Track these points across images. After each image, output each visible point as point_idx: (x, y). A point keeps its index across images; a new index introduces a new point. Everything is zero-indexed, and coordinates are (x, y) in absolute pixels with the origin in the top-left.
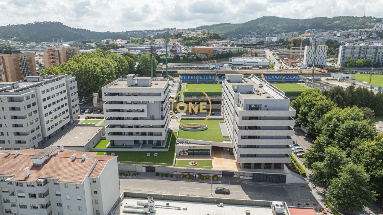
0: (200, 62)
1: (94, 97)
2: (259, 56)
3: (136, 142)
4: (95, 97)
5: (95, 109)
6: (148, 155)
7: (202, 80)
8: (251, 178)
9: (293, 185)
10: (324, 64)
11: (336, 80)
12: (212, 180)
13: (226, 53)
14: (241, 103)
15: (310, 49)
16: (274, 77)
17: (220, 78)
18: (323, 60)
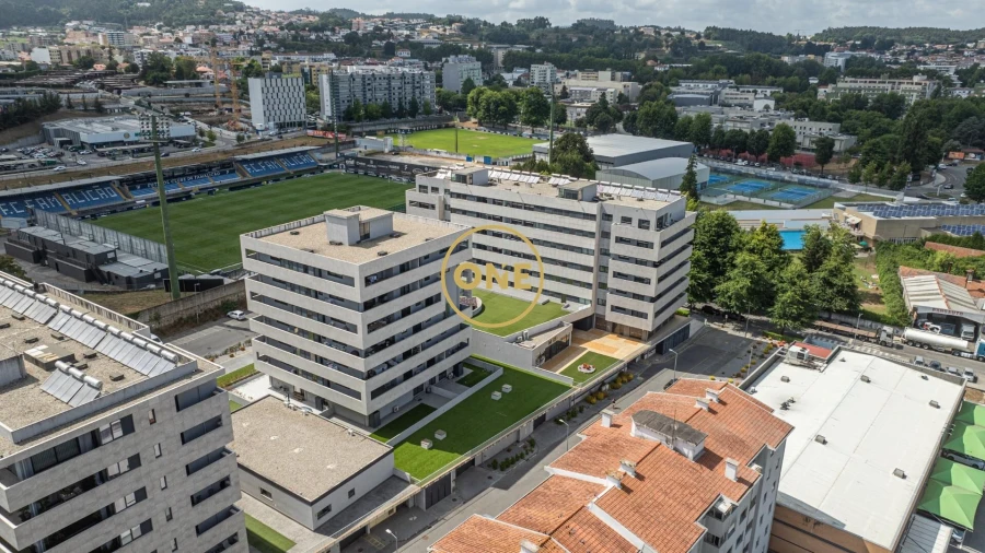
2: (112, 111)
3: (418, 391)
6: (496, 396)
7: (83, 205)
8: (654, 352)
9: (700, 336)
10: (303, 119)
11: (382, 152)
12: (629, 380)
13: (14, 109)
14: (626, 220)
15: (268, 85)
16: (263, 164)
17: (130, 189)
18: (299, 111)
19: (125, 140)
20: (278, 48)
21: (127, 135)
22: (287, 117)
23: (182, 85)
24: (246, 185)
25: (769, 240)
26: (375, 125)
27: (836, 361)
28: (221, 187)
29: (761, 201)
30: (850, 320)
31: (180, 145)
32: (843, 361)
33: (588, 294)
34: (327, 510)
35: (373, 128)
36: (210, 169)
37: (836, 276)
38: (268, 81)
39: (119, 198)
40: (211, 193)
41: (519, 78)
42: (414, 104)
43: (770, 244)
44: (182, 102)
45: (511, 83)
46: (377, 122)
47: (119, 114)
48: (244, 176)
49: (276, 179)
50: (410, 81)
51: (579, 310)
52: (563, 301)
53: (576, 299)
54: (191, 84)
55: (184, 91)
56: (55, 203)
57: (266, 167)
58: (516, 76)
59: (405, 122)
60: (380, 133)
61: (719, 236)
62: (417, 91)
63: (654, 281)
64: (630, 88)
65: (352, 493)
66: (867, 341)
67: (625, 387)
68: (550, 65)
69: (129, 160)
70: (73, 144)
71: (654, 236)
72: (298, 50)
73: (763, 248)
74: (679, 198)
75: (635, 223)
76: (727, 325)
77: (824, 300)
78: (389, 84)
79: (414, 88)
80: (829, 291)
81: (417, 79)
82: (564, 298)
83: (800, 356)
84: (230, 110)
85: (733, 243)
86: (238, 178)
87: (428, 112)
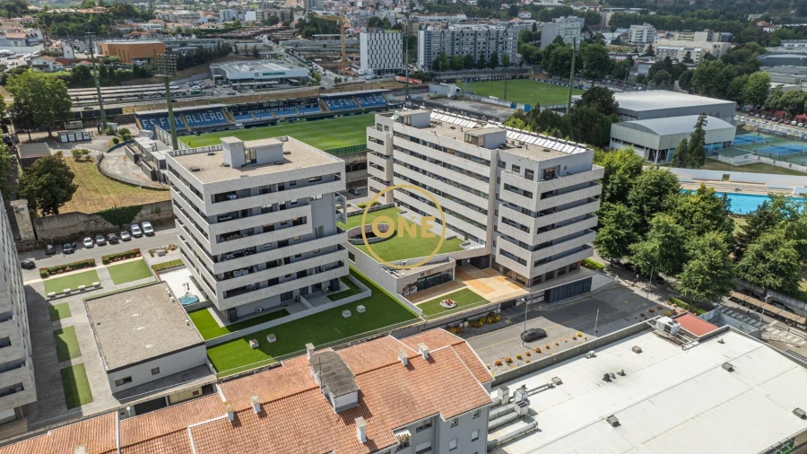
0: (148, 79)
1: (17, 212)
2: (264, 56)
3: (286, 297)
4: (22, 212)
5: (28, 245)
6: (347, 314)
7: (197, 124)
8: (541, 299)
9: (603, 291)
10: (399, 67)
11: (446, 97)
12: (493, 322)
13: (195, 53)
14: (516, 168)
15: (373, 38)
16: (342, 101)
17: (235, 115)
18: (396, 61)
19: (255, 78)
20: (424, 10)
21: (257, 74)
22: (386, 65)
23: (326, 38)
24: (321, 117)
25: (702, 203)
26: (456, 74)
27: (714, 341)
28: (300, 117)
29: (785, 165)
30: (787, 301)
31: (291, 83)
32: (722, 342)
33: (482, 234)
34: (128, 380)
35: (453, 77)
36: (299, 103)
37: (771, 250)
38: (373, 35)
39: (225, 120)
40: (291, 121)
41: (619, 37)
42: (494, 57)
43: (703, 208)
44: (319, 51)
45: (609, 42)
46: (458, 72)
47: (269, 58)
48: (324, 109)
49: (347, 114)
50: (495, 37)
51: (475, 249)
52: (466, 239)
53: (476, 239)
54: (332, 38)
55: (325, 42)
56: (179, 121)
57: (344, 104)
58: (616, 35)
59: (485, 72)
60: (458, 81)
61: (652, 194)
62: (500, 47)
63: (533, 230)
64: (720, 49)
65: (155, 371)
66: (795, 326)
67: (486, 327)
68: (649, 26)
69: (252, 92)
70: (222, 80)
71: (534, 186)
72: (438, 12)
73: (695, 211)
74: (583, 150)
75: (522, 171)
76: (638, 284)
77: (754, 275)
78: (475, 39)
79: (497, 43)
80: (761, 265)
81: (501, 35)
82: (467, 235)
83: (667, 329)
84: (352, 58)
85: (666, 203)
86: (319, 111)
87: (506, 64)
